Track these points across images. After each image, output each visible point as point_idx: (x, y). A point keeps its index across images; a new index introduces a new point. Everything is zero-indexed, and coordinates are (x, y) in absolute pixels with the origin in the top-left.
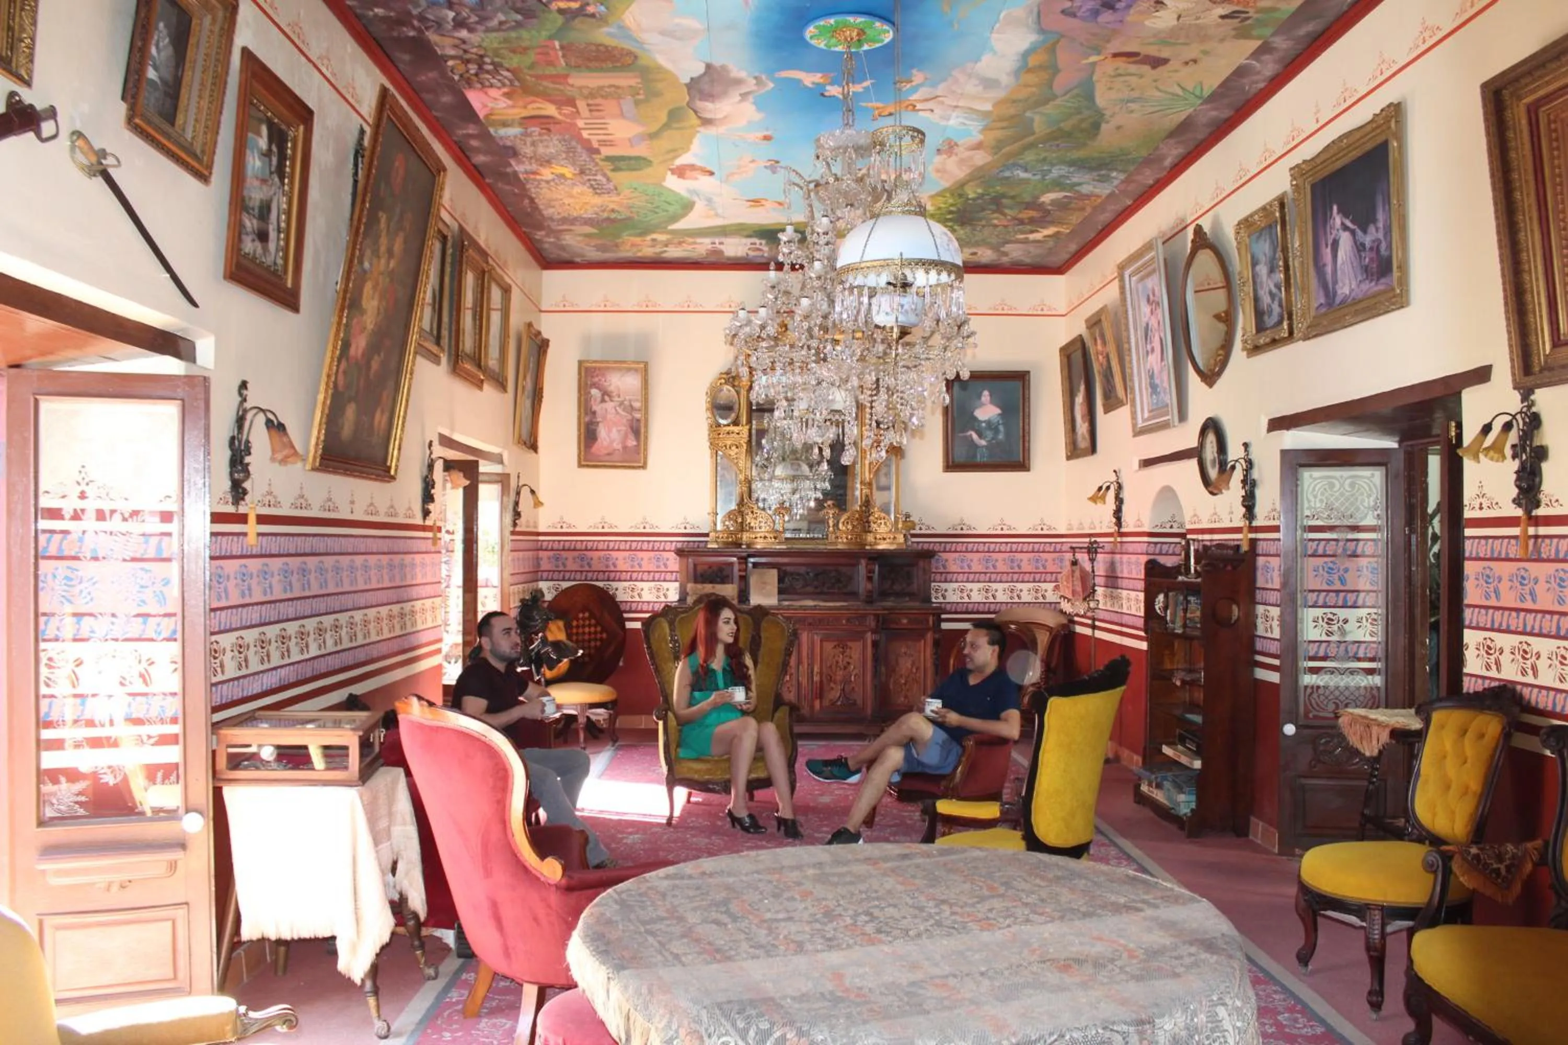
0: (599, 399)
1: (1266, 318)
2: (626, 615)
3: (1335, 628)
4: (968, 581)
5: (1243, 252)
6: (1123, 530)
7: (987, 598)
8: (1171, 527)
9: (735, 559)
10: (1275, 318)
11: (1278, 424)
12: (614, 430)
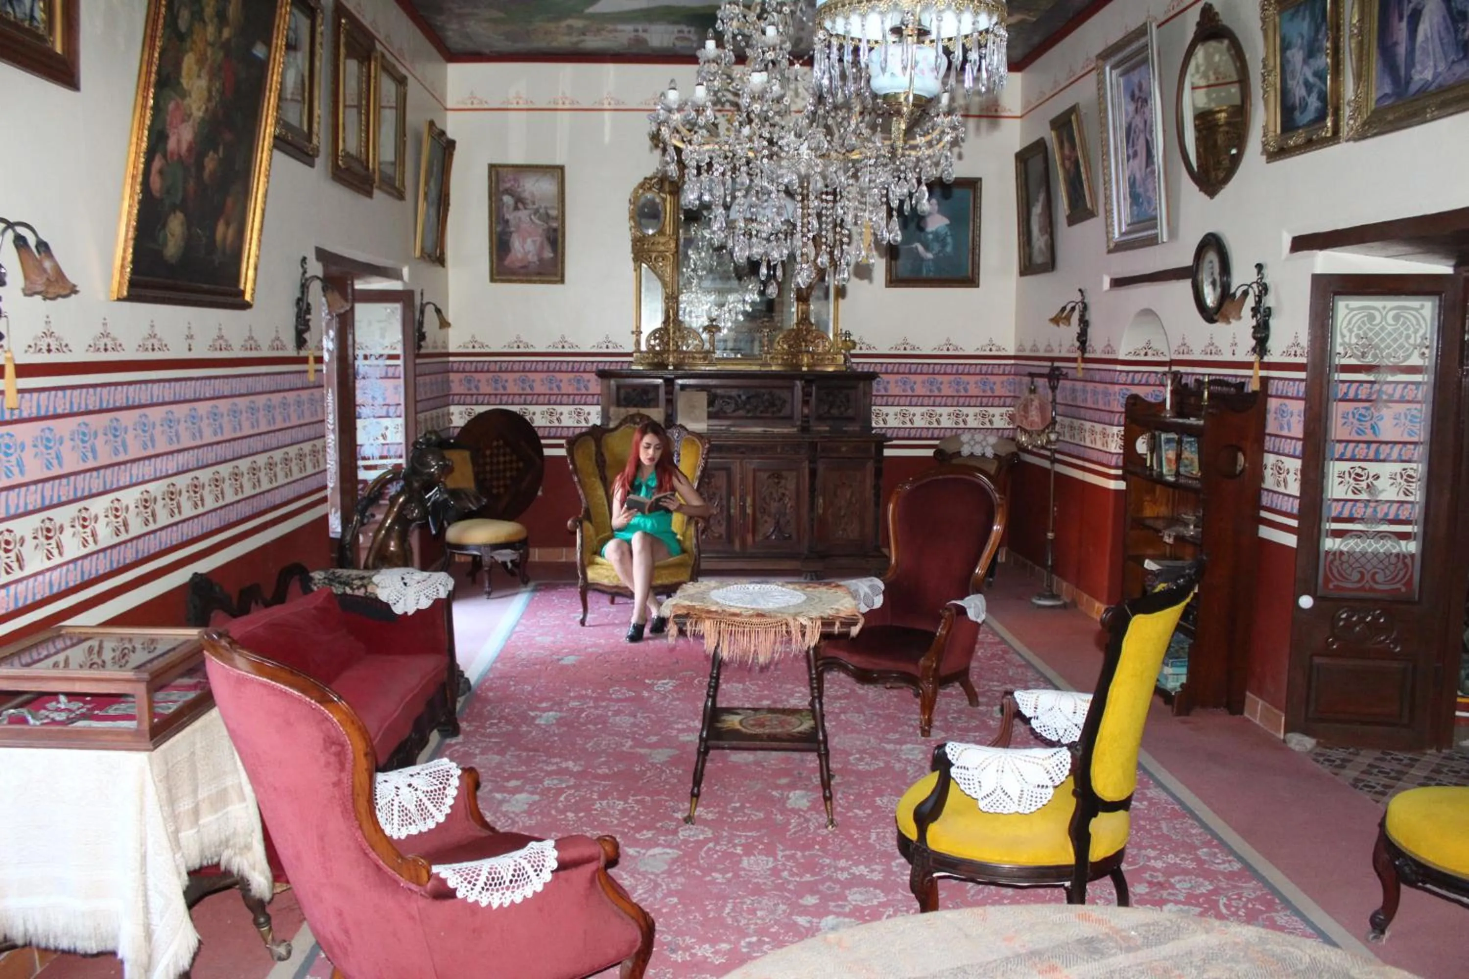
0: (511, 208)
1: (1297, 114)
2: (543, 442)
3: (1364, 485)
4: (910, 405)
5: (1271, 33)
6: (1087, 355)
7: (930, 423)
8: (1146, 354)
9: (660, 381)
10: (1311, 114)
11: (1302, 243)
12: (529, 241)
